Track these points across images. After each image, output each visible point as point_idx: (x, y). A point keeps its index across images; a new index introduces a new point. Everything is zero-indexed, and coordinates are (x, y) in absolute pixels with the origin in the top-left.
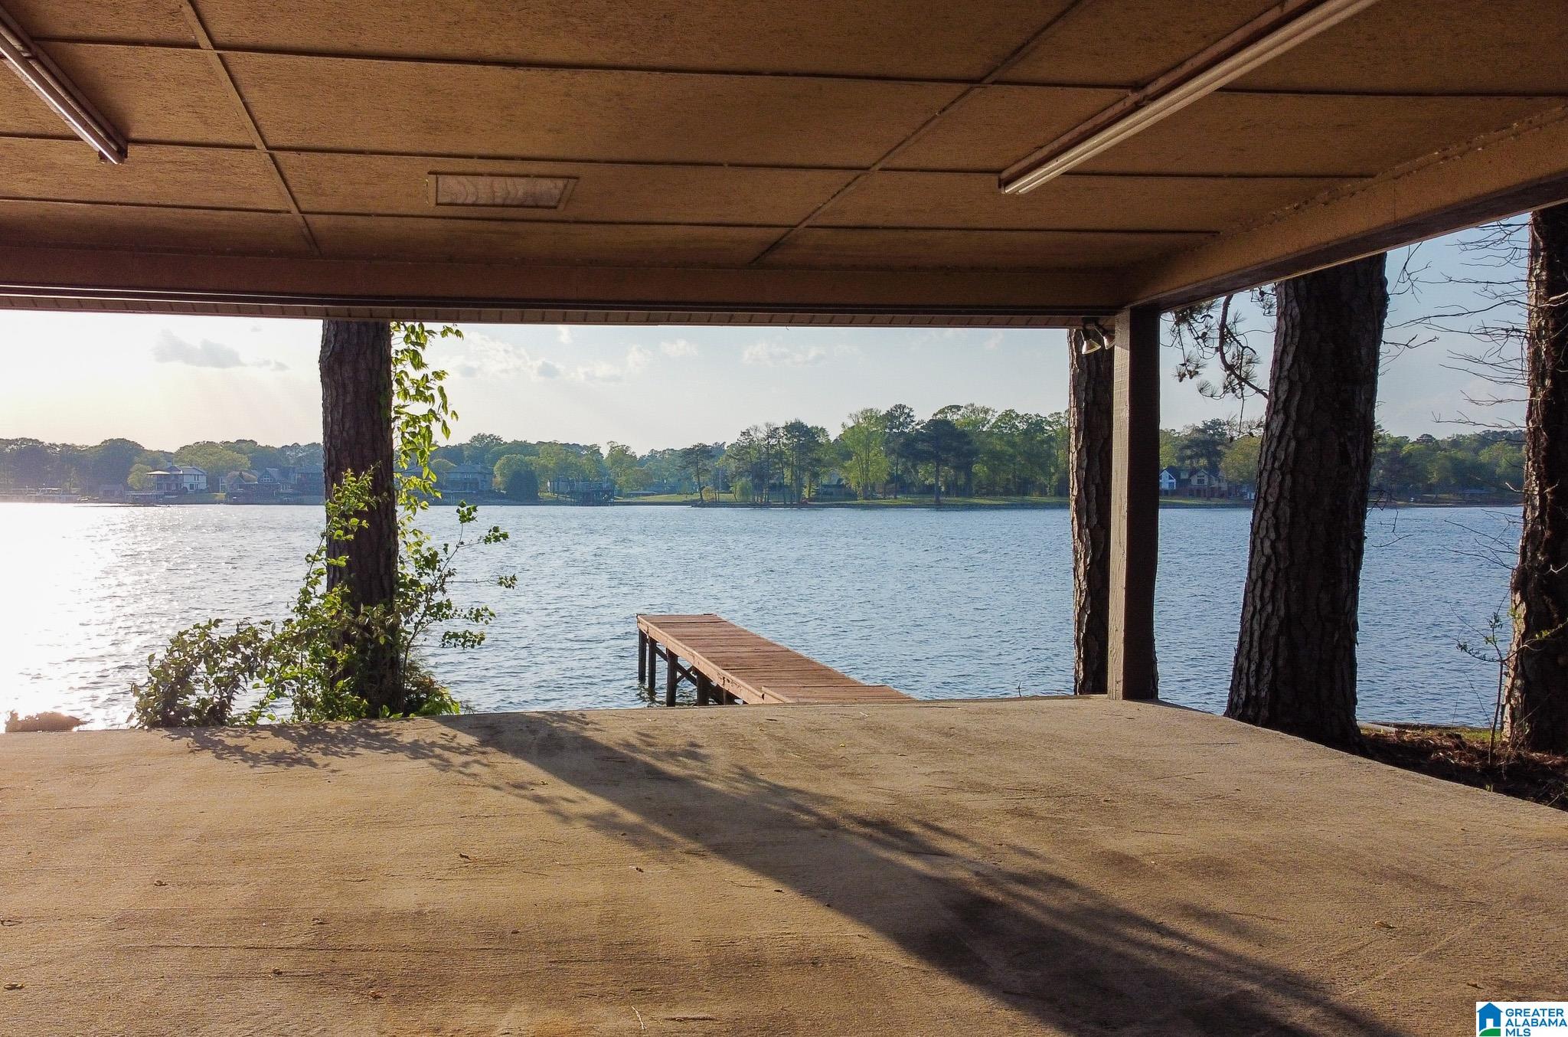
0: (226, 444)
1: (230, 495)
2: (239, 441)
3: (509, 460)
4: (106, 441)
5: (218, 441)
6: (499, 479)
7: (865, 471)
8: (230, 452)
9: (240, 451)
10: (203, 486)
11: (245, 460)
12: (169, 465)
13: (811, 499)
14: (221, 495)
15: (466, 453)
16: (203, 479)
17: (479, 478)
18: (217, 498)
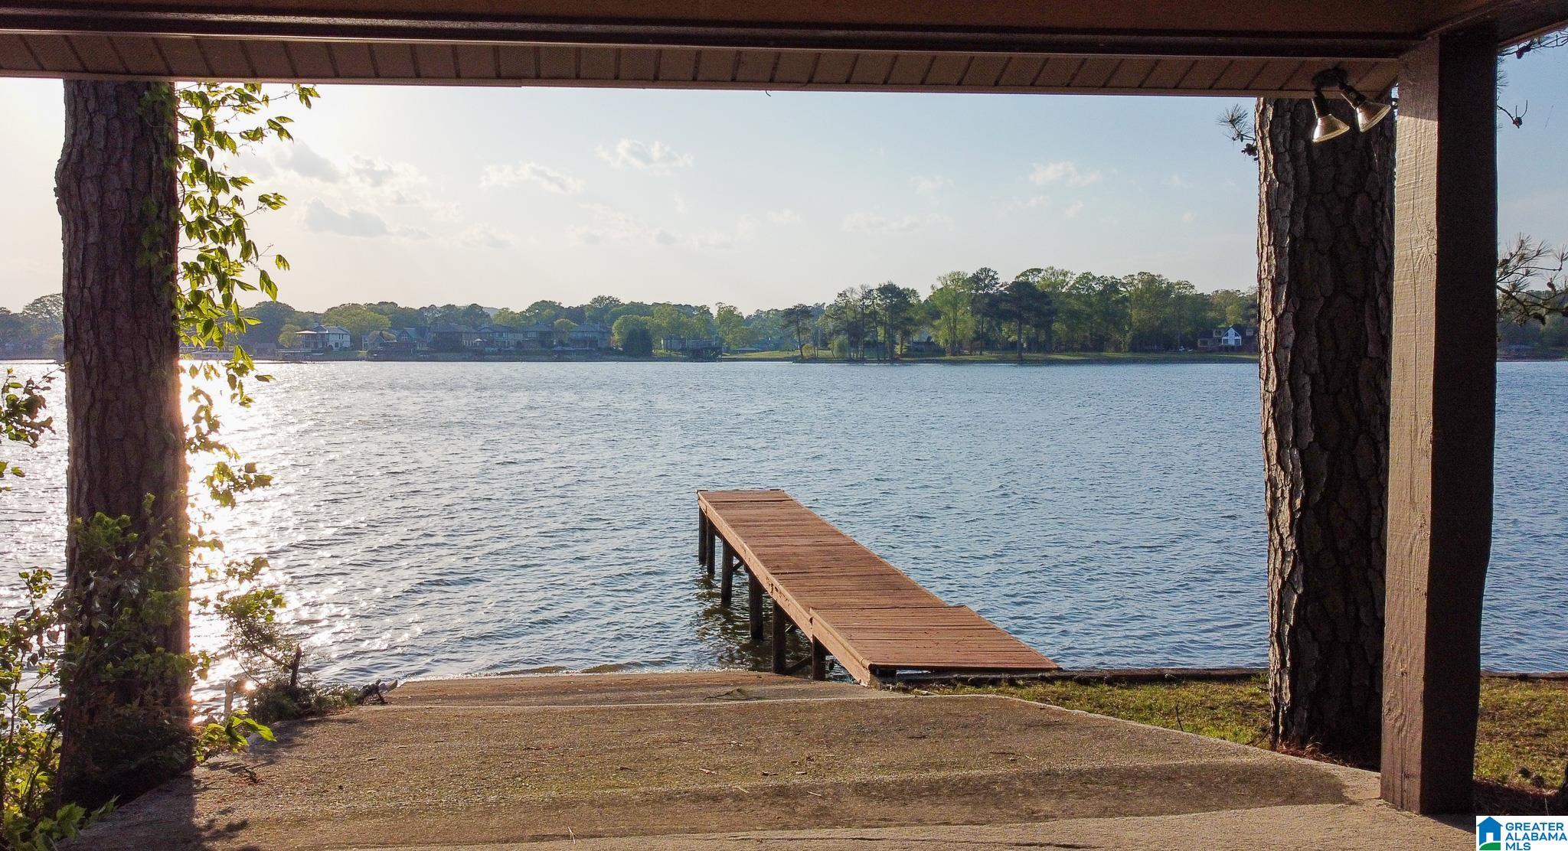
0: (370, 307)
1: (371, 352)
2: (381, 303)
3: (626, 321)
4: (260, 304)
5: (362, 303)
6: (616, 337)
7: (953, 330)
8: (372, 314)
9: (381, 312)
10: (347, 344)
11: (386, 321)
12: (316, 325)
13: (903, 355)
14: (364, 353)
15: (587, 314)
16: (348, 338)
17: (598, 337)
18: (359, 355)
